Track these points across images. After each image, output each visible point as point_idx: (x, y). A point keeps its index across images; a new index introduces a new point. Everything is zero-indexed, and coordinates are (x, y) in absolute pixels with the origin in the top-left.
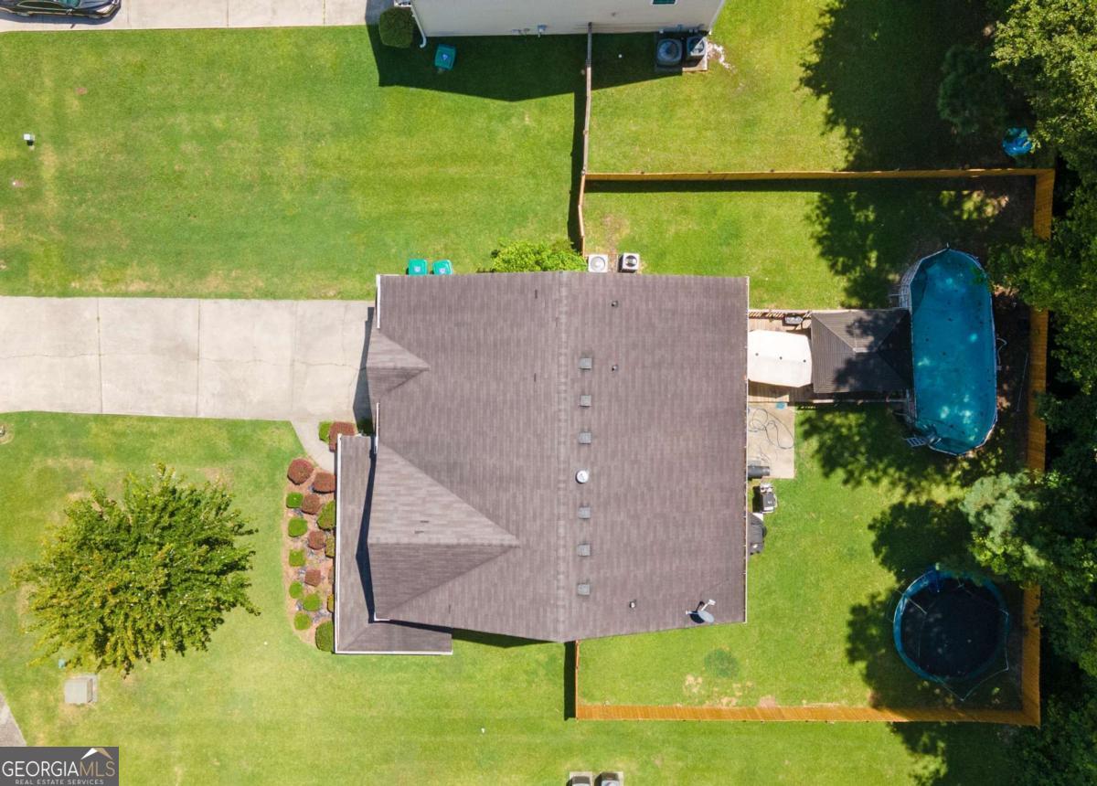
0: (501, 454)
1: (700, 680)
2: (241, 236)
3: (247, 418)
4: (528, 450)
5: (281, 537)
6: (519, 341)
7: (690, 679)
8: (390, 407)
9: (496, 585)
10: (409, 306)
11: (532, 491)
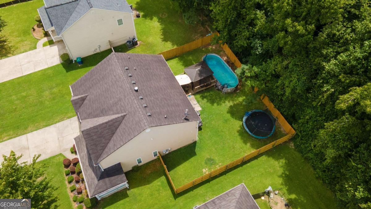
0: (113, 98)
1: (207, 169)
2: (36, 116)
3: (47, 158)
4: (120, 91)
5: (66, 185)
6: (108, 72)
7: (204, 170)
9: (125, 128)
10: (79, 86)
11: (125, 99)
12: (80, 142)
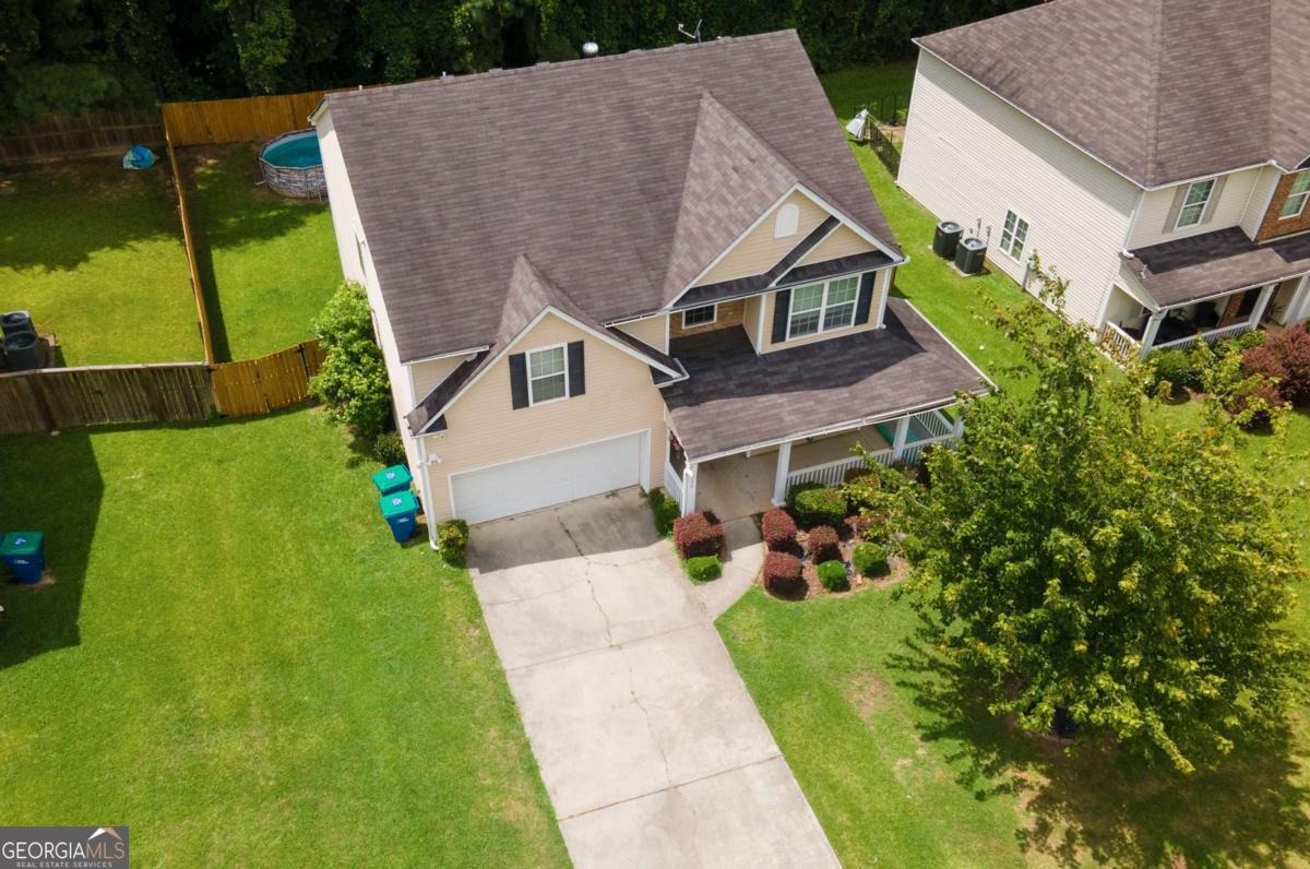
2: (410, 790)
6: (440, 137)
8: (603, 303)
9: (773, 113)
11: (634, 89)
12: (720, 424)
